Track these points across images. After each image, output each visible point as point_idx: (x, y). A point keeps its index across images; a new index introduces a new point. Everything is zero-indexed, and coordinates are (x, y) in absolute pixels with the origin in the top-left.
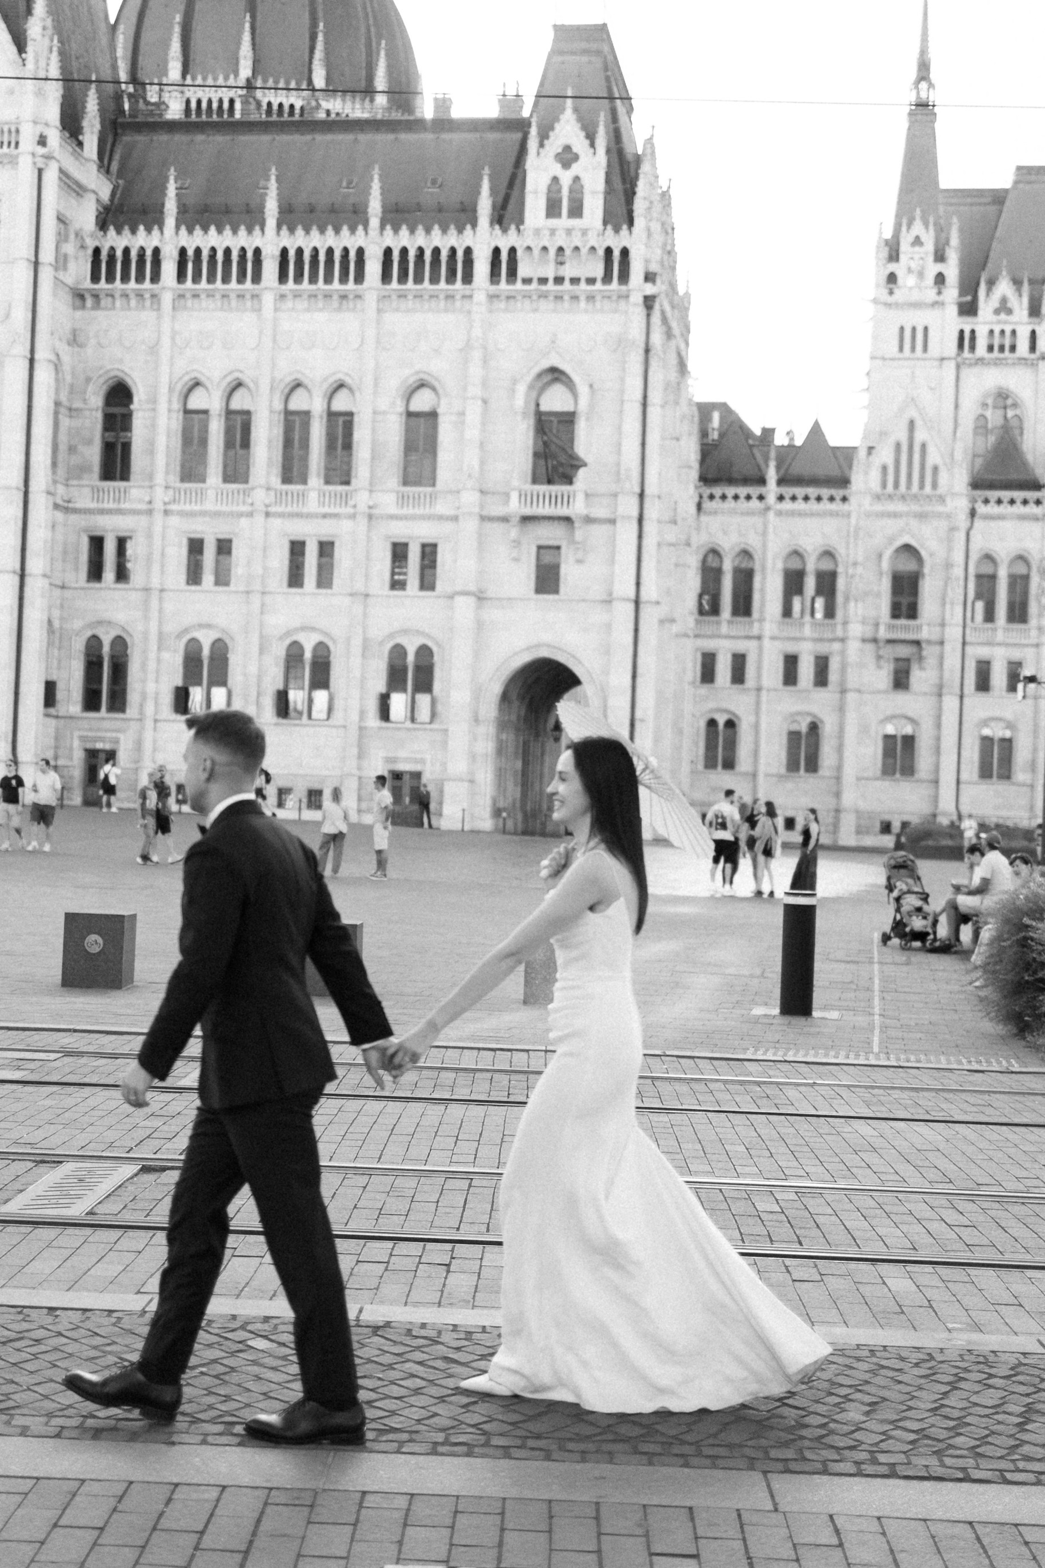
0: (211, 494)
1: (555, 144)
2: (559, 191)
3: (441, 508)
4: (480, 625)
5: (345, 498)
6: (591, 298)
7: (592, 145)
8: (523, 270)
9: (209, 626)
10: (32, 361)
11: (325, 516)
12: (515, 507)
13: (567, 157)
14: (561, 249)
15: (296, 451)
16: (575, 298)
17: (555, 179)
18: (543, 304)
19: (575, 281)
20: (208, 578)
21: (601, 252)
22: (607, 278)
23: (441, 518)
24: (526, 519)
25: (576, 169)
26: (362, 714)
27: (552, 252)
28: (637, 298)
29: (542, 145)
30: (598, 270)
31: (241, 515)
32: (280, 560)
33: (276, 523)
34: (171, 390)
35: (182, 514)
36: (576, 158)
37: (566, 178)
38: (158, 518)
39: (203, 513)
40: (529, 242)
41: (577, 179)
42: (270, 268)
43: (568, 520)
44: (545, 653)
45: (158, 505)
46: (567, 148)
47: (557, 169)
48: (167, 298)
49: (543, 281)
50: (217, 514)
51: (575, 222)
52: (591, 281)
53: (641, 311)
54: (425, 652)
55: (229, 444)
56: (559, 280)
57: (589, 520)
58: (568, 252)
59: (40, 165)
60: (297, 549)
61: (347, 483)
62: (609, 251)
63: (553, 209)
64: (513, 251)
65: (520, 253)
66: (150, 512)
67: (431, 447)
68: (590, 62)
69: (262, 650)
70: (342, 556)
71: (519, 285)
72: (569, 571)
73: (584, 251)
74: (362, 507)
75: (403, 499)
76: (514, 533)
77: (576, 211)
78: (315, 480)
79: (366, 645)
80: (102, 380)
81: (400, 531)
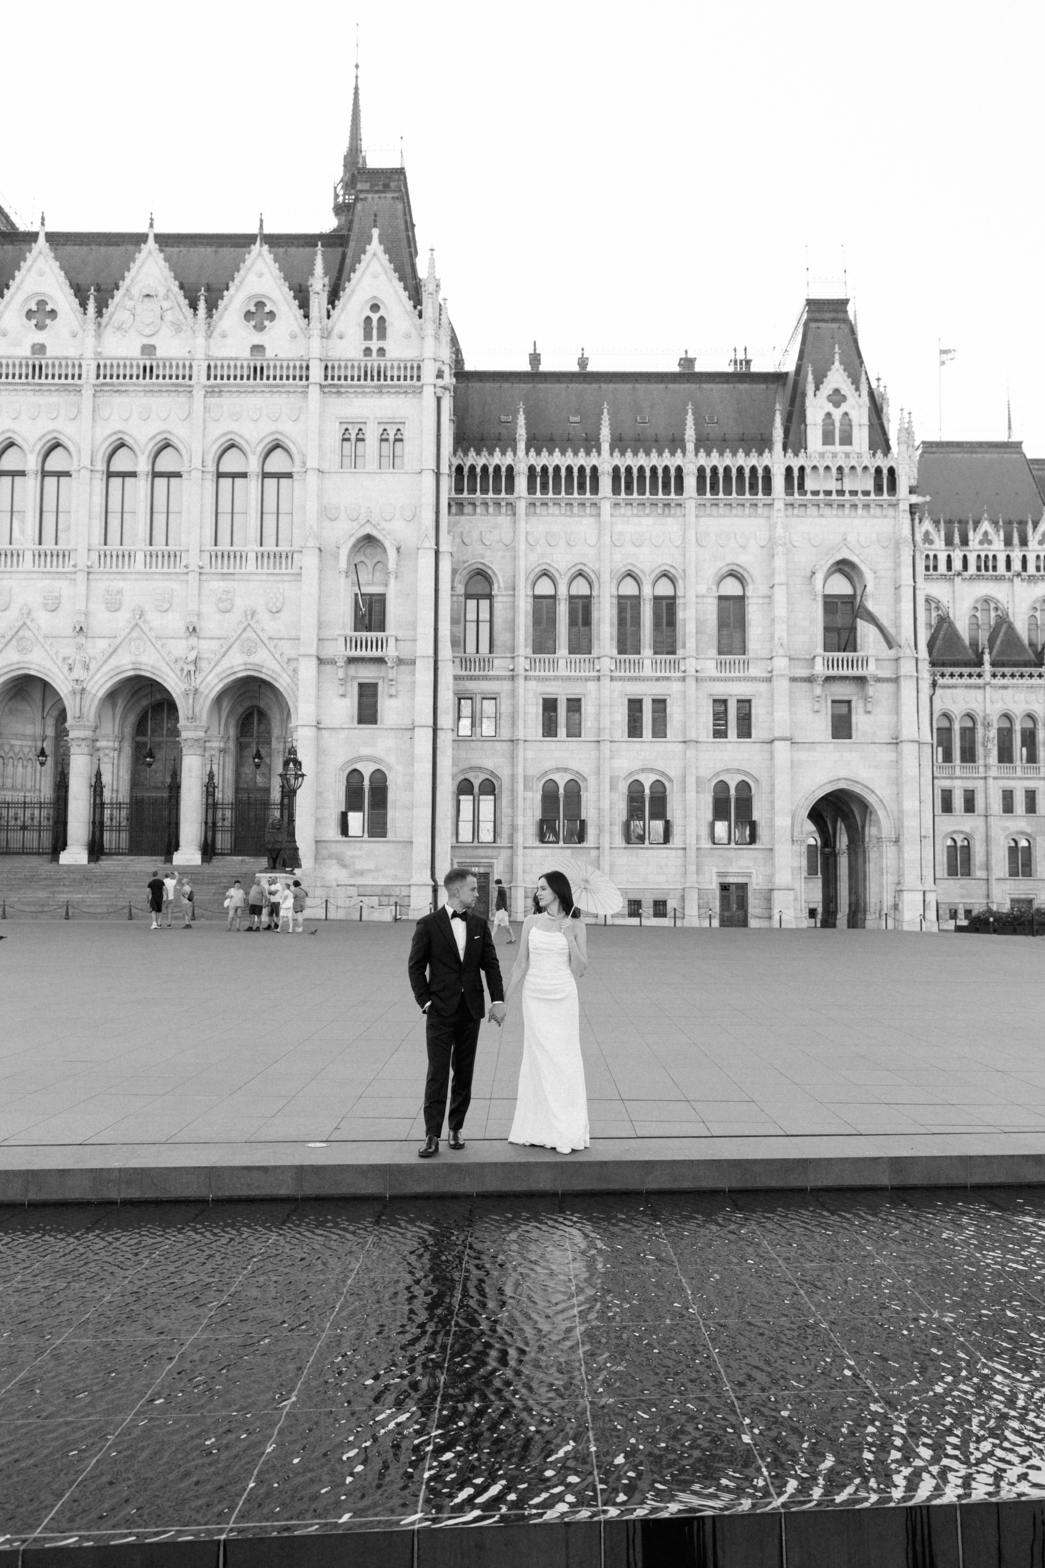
0: (562, 663)
1: (827, 388)
2: (833, 424)
3: (755, 671)
4: (793, 765)
5: (675, 665)
6: (867, 506)
7: (857, 389)
8: (809, 485)
9: (565, 770)
10: (437, 553)
11: (658, 679)
12: (820, 669)
13: (837, 398)
14: (840, 469)
15: (629, 628)
16: (854, 506)
17: (829, 415)
18: (827, 511)
19: (854, 493)
20: (562, 731)
21: (873, 471)
22: (879, 489)
23: (754, 679)
24: (829, 679)
25: (844, 407)
26: (698, 837)
27: (834, 470)
28: (904, 506)
29: (817, 388)
30: (870, 485)
31: (587, 679)
32: (621, 715)
33: (618, 685)
34: (527, 579)
35: (538, 679)
36: (844, 398)
37: (837, 414)
38: (521, 682)
39: (556, 678)
40: (815, 463)
41: (846, 414)
42: (605, 483)
43: (861, 680)
44: (842, 785)
45: (520, 670)
46: (837, 391)
47: (829, 408)
48: (521, 506)
49: (828, 493)
50: (568, 679)
51: (847, 448)
52: (866, 493)
53: (908, 515)
54: (744, 787)
55: (572, 623)
56: (841, 493)
57: (879, 680)
58: (846, 471)
59: (439, 394)
60: (635, 705)
61: (673, 652)
62: (879, 471)
63: (828, 438)
64: (802, 469)
65: (808, 471)
66: (513, 678)
67: (741, 623)
68: (839, 328)
69: (613, 788)
70: (674, 712)
71: (809, 496)
72: (859, 719)
73: (859, 470)
74: (691, 671)
75: (720, 665)
76: (818, 690)
77: (847, 440)
78: (647, 652)
79: (699, 781)
80: (466, 572)
81: (721, 690)
